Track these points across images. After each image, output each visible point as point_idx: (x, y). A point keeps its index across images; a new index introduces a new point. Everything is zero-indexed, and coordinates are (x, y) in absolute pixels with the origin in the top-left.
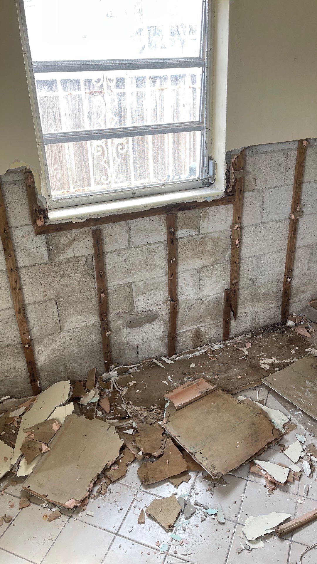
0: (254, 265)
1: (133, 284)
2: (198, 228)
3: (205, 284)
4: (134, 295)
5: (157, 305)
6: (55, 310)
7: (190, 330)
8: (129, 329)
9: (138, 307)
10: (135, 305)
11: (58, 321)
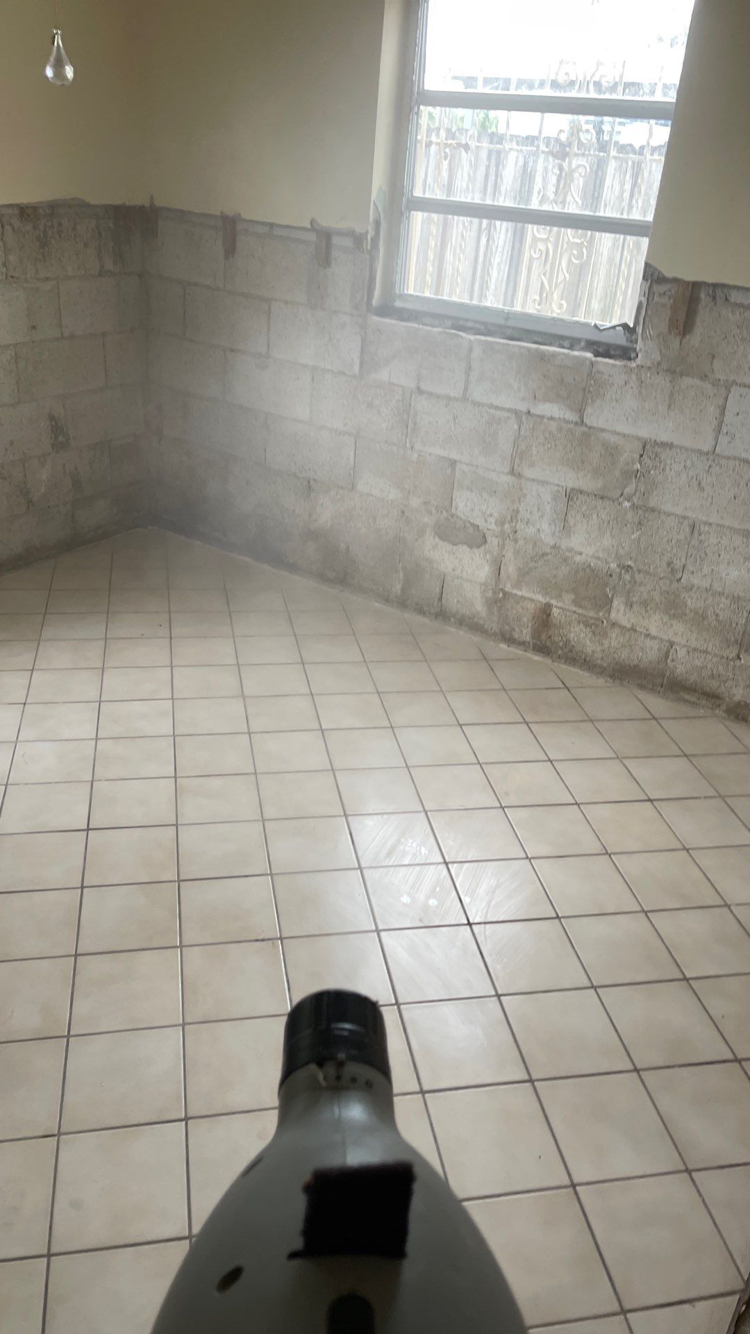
0: (682, 537)
1: (458, 466)
2: (581, 412)
3: (575, 525)
4: (455, 486)
5: (486, 521)
6: (352, 454)
7: (533, 600)
8: (437, 539)
9: (456, 509)
10: (454, 503)
11: (352, 472)
